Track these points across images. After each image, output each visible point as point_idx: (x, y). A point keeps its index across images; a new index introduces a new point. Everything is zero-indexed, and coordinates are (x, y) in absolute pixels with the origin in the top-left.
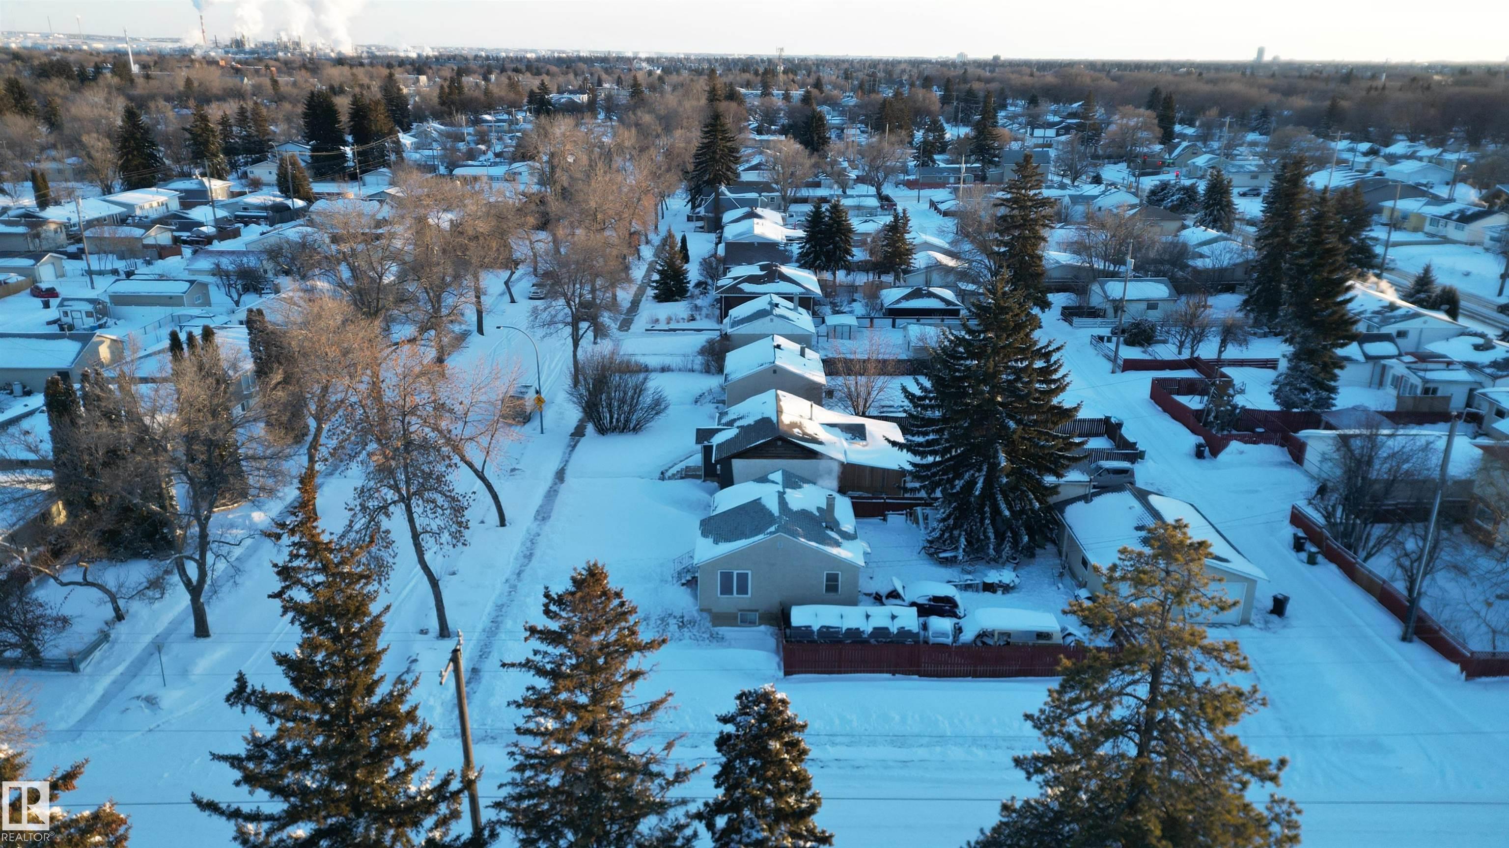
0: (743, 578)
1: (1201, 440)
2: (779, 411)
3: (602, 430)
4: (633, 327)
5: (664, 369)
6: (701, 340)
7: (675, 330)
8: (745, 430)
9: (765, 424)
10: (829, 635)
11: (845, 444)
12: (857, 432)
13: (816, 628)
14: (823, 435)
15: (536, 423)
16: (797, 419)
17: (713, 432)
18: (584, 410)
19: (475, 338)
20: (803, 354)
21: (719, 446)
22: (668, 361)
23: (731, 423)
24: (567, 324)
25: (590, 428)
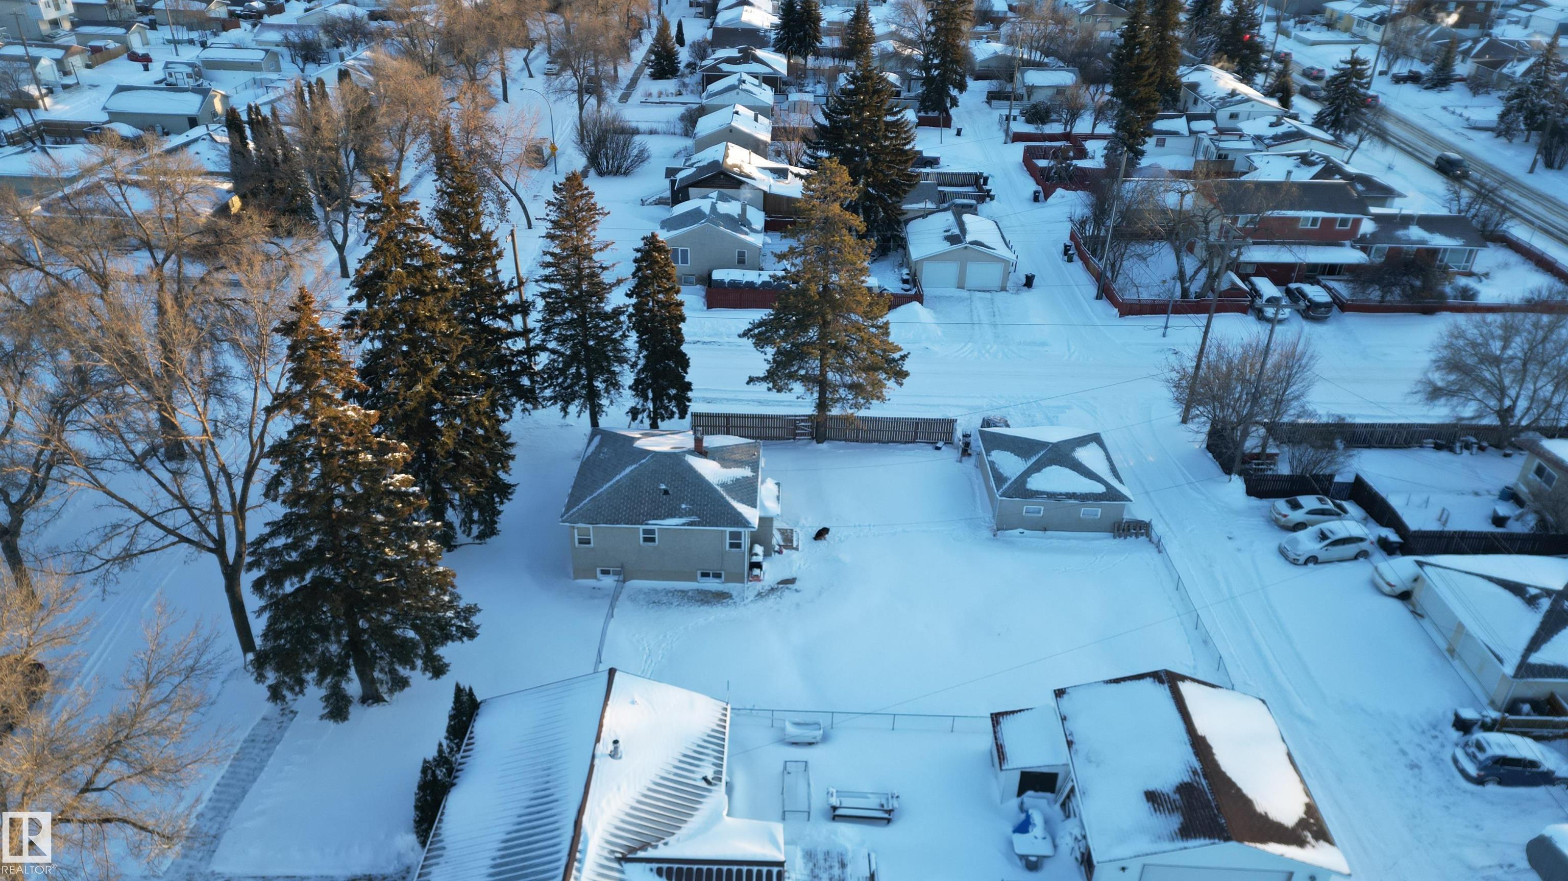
0: (684, 252)
1: (1040, 188)
2: (726, 156)
3: (601, 174)
4: (630, 100)
5: (652, 132)
6: (680, 110)
7: (664, 103)
8: (701, 170)
9: (715, 164)
10: (735, 285)
11: (772, 181)
12: (781, 174)
13: (727, 281)
14: (756, 174)
15: (551, 167)
16: (738, 162)
17: (678, 170)
18: (588, 158)
19: (503, 104)
20: (756, 119)
21: (681, 180)
22: (654, 126)
23: (691, 166)
24: (574, 91)
25: (592, 172)
